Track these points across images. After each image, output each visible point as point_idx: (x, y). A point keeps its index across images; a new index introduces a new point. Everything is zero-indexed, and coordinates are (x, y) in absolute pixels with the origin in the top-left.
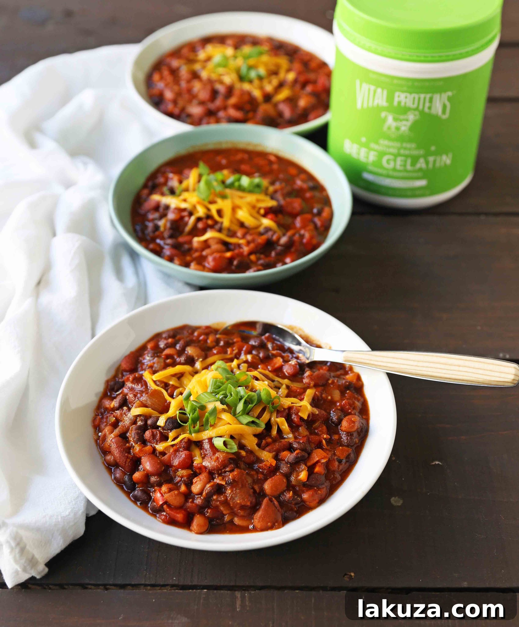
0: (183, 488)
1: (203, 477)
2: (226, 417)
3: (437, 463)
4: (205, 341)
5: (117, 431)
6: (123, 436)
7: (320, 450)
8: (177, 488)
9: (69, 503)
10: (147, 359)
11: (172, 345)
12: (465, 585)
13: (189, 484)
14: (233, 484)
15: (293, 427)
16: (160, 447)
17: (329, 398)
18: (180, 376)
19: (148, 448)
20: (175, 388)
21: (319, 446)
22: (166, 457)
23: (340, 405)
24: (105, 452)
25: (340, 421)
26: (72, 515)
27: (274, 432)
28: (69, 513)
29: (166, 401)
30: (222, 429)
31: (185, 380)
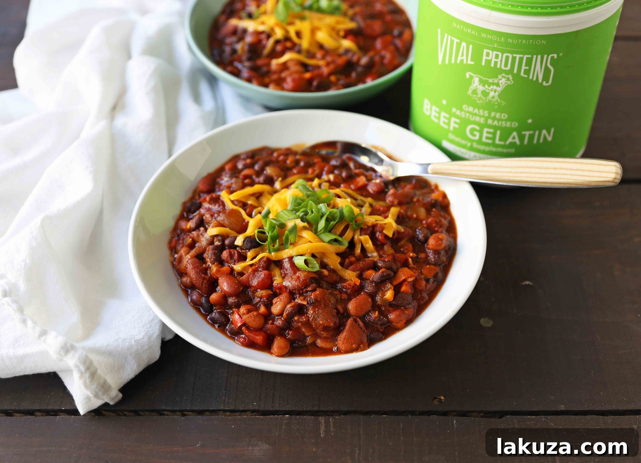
0: (262, 309)
1: (284, 297)
2: (307, 235)
3: (527, 283)
4: (285, 161)
5: (193, 252)
6: (200, 257)
7: (406, 269)
8: (257, 309)
9: (143, 326)
10: (225, 180)
11: (251, 166)
12: (562, 407)
13: (269, 305)
14: (316, 304)
15: (378, 245)
16: (238, 267)
17: (415, 216)
18: (258, 196)
19: (226, 268)
20: (253, 207)
21: (405, 264)
22: (244, 277)
23: (427, 223)
24: (181, 273)
25: (426, 240)
26: (146, 339)
27: (358, 251)
28: (143, 336)
29: (244, 220)
30: (303, 247)
31: (264, 200)
